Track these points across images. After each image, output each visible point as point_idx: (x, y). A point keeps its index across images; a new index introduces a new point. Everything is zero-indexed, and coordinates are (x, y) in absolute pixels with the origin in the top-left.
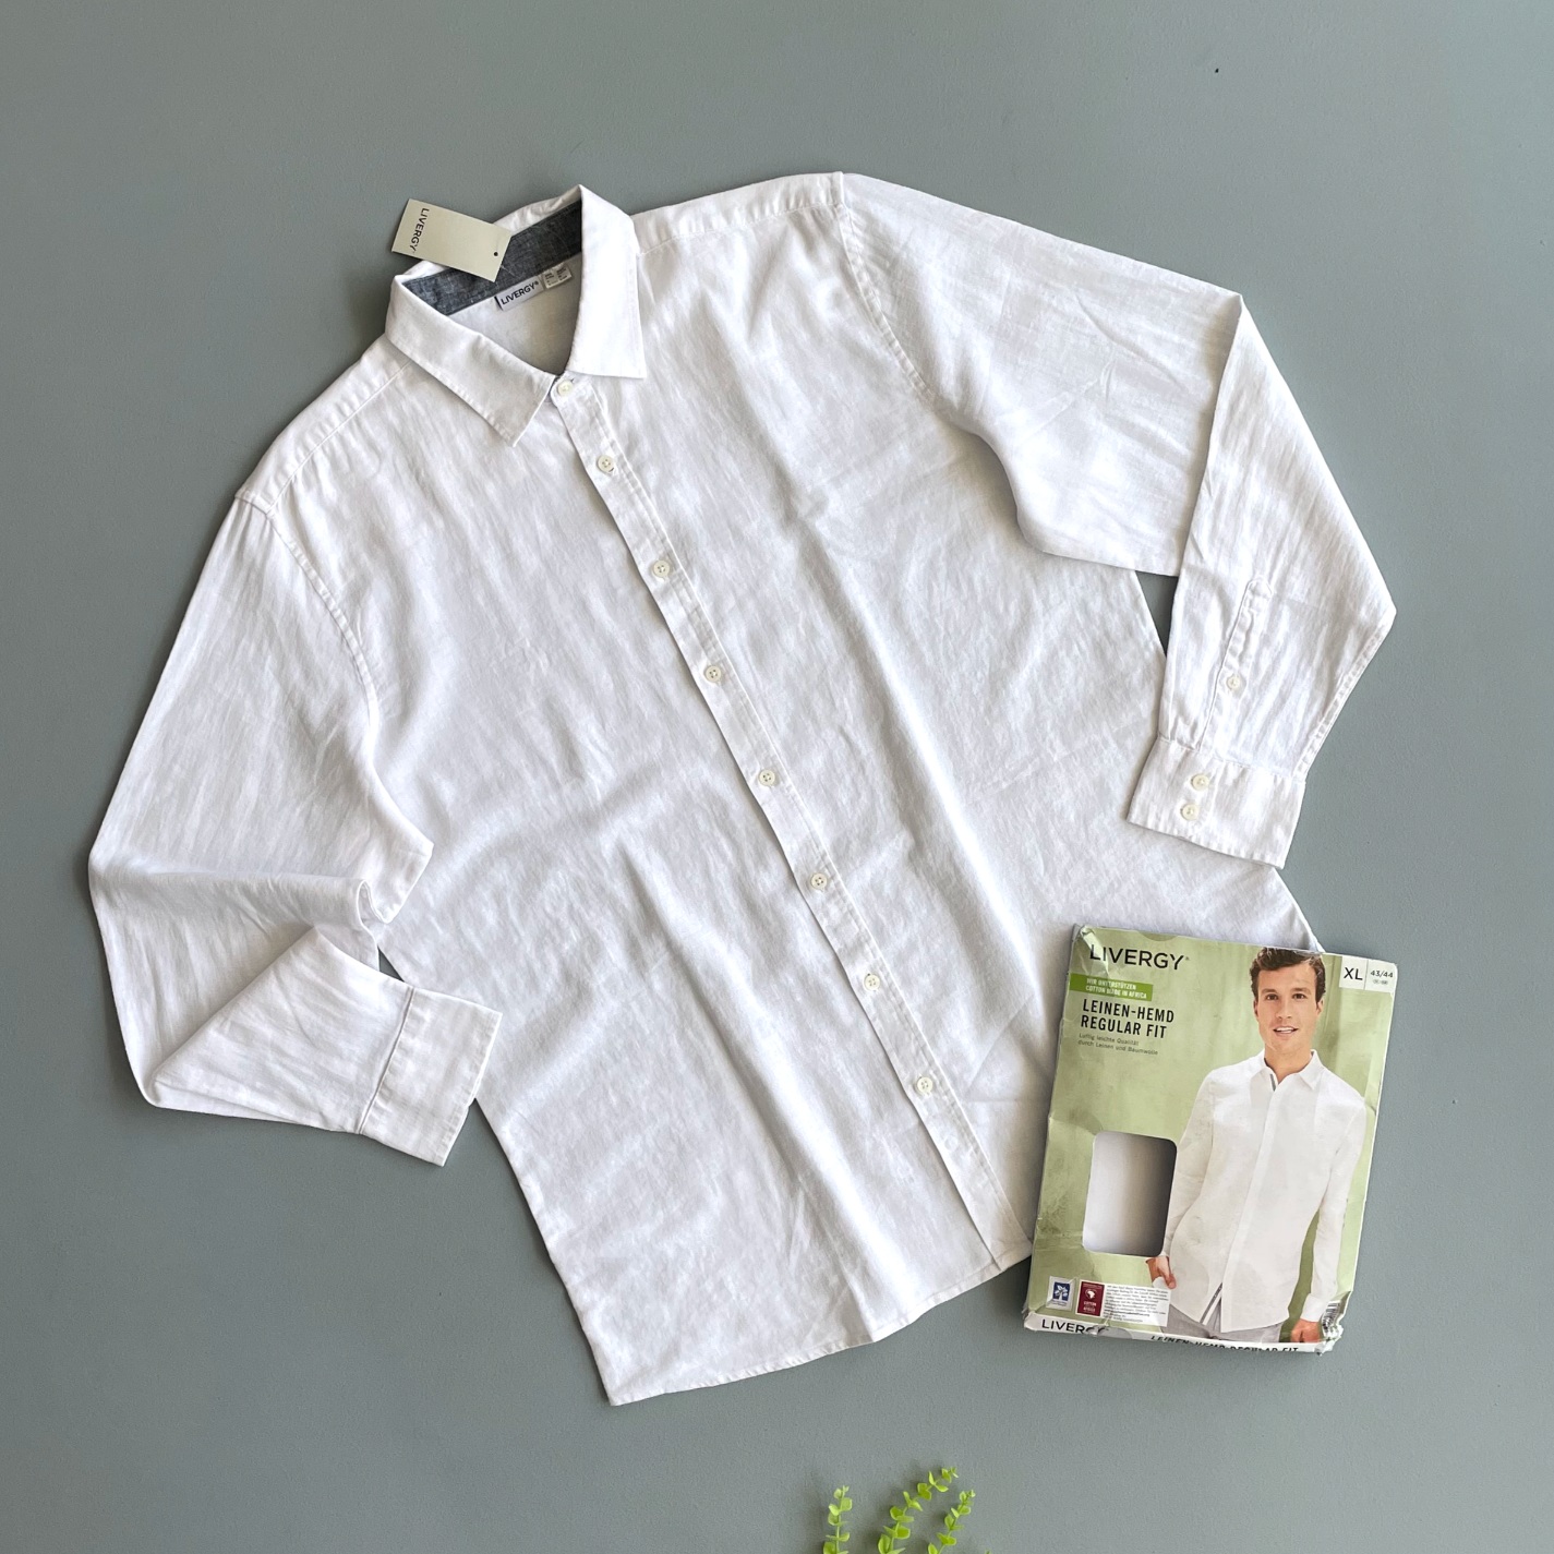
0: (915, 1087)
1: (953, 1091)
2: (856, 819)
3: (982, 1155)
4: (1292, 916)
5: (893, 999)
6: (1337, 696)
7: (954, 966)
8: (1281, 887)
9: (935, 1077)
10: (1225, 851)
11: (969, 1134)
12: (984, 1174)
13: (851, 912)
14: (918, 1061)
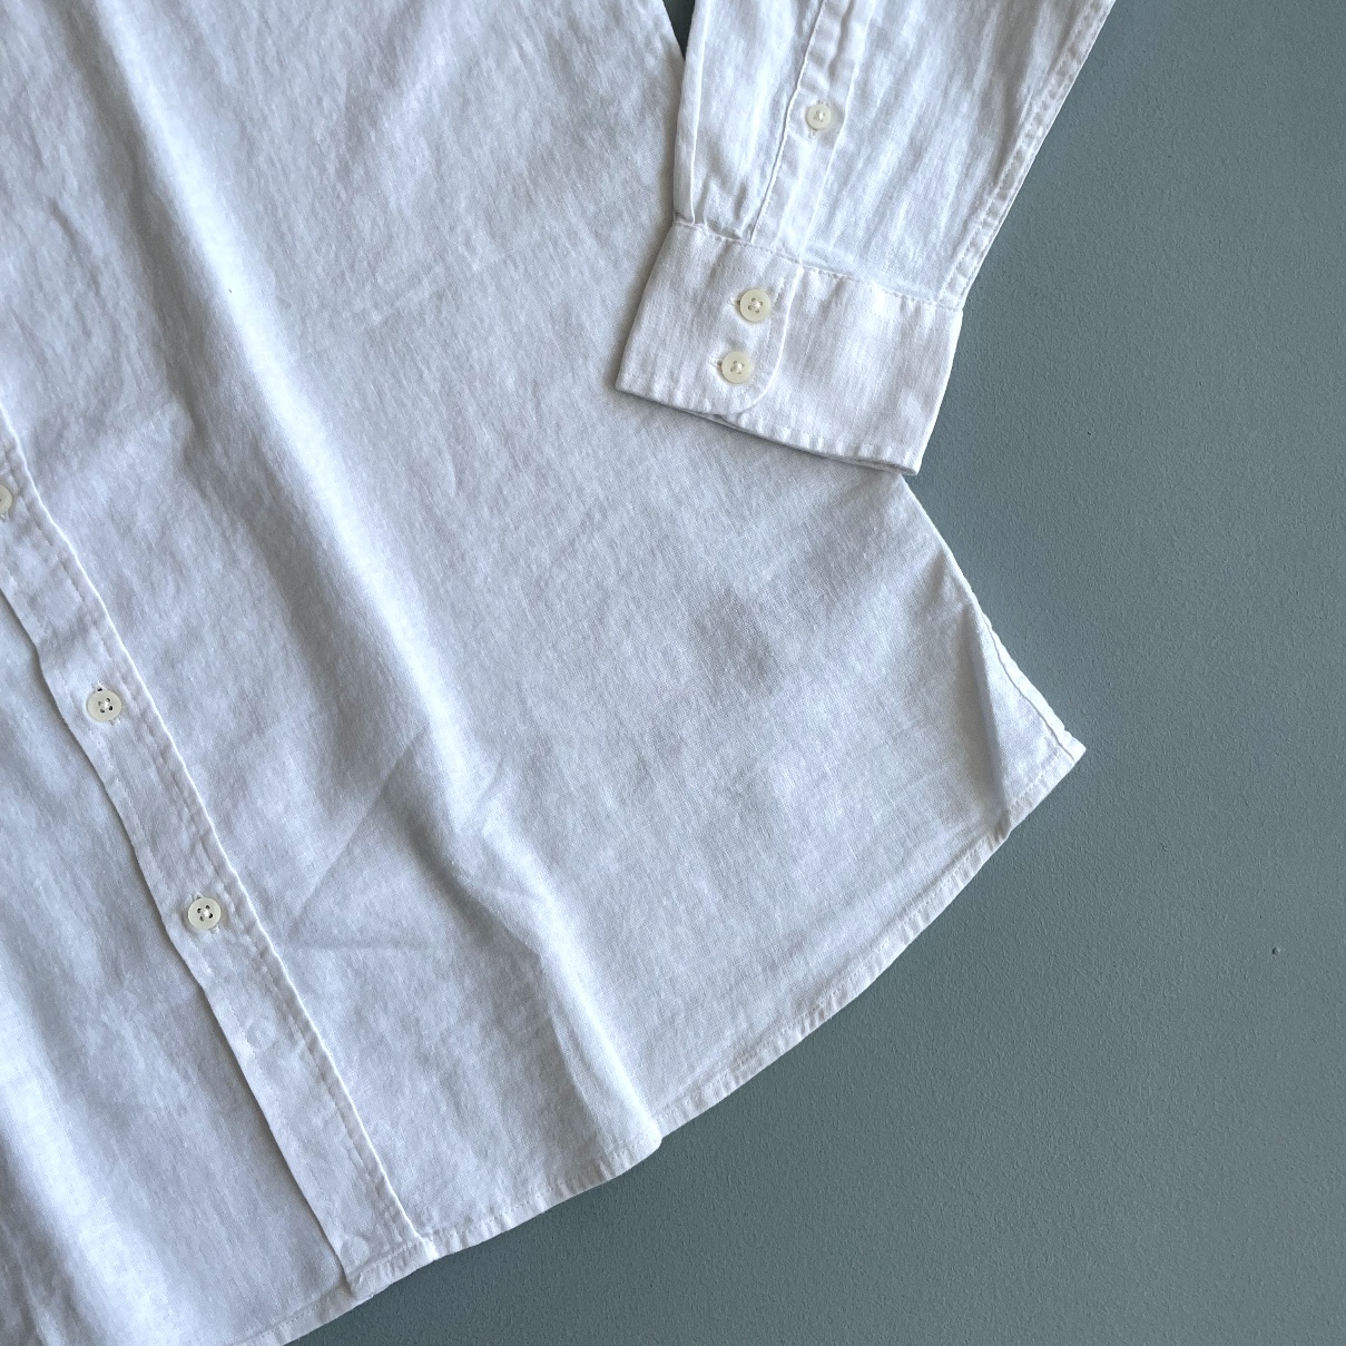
0: (184, 918)
1: (262, 928)
2: (81, 382)
3: (324, 1058)
4: (938, 569)
5: (149, 739)
6: (1021, 143)
7: (277, 675)
8: (915, 513)
9: (226, 897)
10: (805, 443)
11: (297, 1013)
12: (327, 1097)
13: (66, 564)
14: (193, 863)
